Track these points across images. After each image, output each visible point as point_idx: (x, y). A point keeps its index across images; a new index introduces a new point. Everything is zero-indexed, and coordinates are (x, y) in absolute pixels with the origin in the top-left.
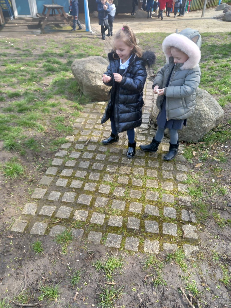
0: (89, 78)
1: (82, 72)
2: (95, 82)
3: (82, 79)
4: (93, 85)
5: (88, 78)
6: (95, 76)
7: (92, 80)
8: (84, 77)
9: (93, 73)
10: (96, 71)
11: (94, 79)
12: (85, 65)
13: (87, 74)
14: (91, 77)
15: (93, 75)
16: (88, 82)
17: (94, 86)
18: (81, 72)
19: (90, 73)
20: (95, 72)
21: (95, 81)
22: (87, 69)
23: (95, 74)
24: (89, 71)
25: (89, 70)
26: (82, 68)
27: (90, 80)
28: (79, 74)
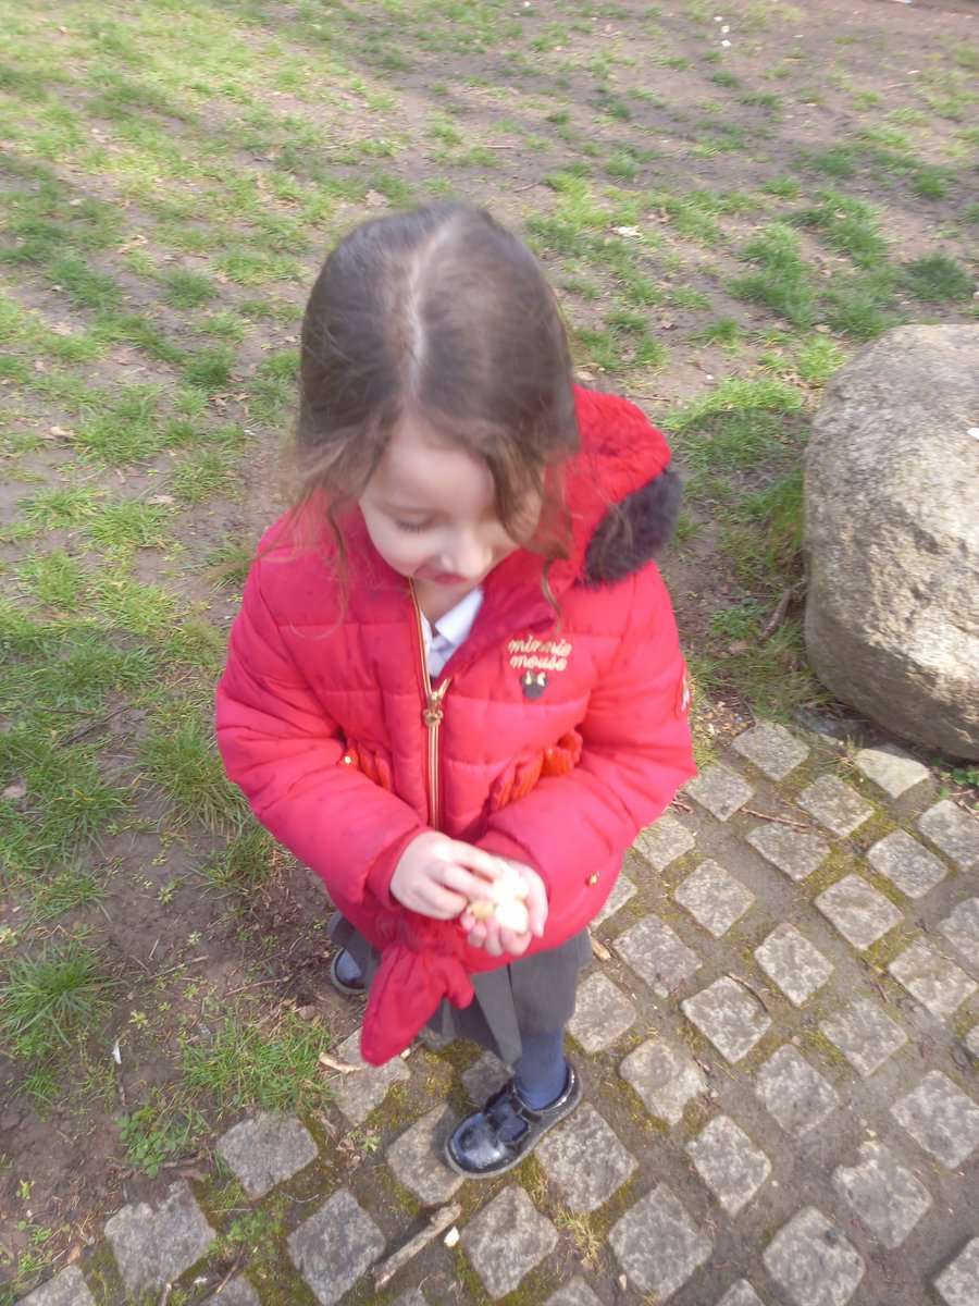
0: (874, 569)
1: (849, 497)
2: (903, 628)
3: (824, 544)
4: (874, 638)
5: (863, 567)
6: (932, 585)
7: (887, 598)
8: (839, 542)
9: (928, 544)
10: (963, 547)
11: (905, 603)
12: (903, 444)
13: (874, 531)
14: (890, 568)
15: (918, 567)
16: (844, 593)
17: (877, 651)
18: (844, 488)
19: (905, 538)
20: (955, 552)
21: (909, 622)
22: (899, 492)
23: (942, 563)
24: (902, 513)
25: (911, 508)
26: (868, 459)
27: (866, 594)
28: (823, 493)
